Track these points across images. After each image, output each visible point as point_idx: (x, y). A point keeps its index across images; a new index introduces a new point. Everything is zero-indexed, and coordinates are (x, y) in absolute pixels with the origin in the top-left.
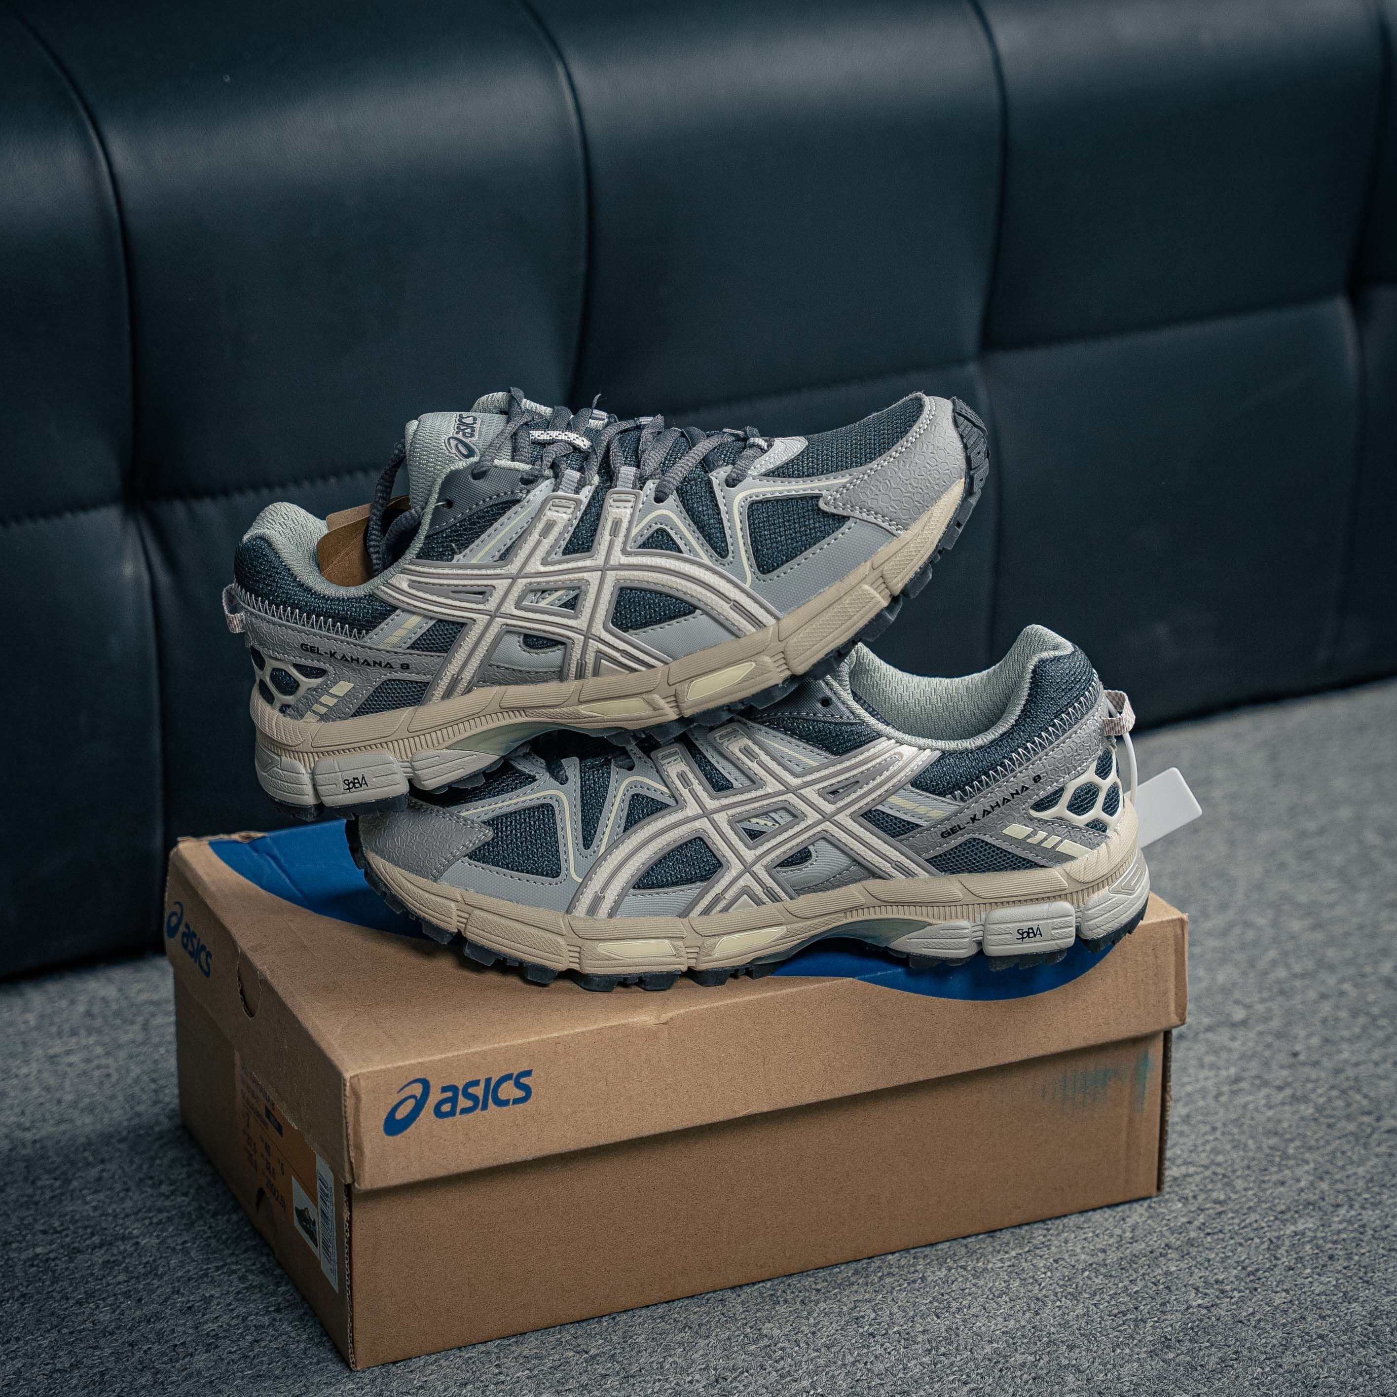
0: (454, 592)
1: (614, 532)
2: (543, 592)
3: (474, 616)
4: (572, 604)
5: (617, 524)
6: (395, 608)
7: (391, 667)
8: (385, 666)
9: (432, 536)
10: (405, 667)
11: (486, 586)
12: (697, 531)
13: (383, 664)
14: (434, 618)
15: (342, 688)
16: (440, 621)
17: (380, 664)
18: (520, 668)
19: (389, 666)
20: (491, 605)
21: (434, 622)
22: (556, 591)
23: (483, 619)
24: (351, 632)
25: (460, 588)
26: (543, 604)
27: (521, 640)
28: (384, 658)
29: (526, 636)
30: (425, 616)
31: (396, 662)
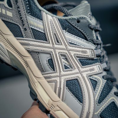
0: (55, 34)
1: (91, 70)
2: (66, 59)
3: (51, 42)
4: (66, 67)
5: (93, 70)
6: (42, 20)
7: (23, 26)
8: (23, 24)
9: (67, 21)
10: (25, 29)
11: (61, 42)
12: (101, 91)
13: (23, 23)
14: (45, 32)
15: (10, 14)
16: (45, 34)
17: (23, 22)
18: (40, 61)
19: (24, 25)
20: (56, 46)
21: (43, 32)
22: (68, 62)
23: (51, 45)
24: (28, 10)
25: (57, 35)
26: (63, 60)
27: (49, 58)
28: (25, 23)
29: (51, 59)
30: (44, 29)
31: (26, 26)
